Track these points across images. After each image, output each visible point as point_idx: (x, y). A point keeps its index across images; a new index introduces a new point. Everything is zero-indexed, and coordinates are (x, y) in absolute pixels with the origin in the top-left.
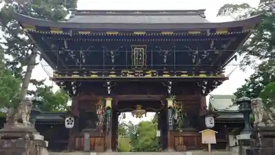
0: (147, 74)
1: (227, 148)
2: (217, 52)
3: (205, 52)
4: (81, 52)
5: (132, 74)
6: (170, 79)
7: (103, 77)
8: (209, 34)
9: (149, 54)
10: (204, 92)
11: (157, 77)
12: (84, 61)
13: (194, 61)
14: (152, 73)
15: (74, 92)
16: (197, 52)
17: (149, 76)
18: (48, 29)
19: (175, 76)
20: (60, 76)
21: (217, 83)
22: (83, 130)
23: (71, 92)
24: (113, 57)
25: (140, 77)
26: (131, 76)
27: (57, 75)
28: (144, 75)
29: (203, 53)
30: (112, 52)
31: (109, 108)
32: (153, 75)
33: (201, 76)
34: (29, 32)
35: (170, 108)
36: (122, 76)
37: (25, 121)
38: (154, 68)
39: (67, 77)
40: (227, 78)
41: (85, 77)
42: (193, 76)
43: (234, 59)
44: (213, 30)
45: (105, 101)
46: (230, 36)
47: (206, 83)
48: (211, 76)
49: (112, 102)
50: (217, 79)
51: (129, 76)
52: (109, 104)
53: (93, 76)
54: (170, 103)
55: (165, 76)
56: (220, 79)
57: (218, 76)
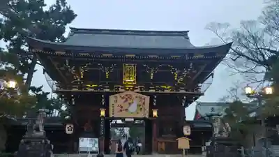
3: (186, 71)
5: (124, 88)
6: (155, 94)
7: (99, 90)
8: (187, 58)
10: (183, 105)
13: (176, 78)
14: (141, 88)
15: (73, 103)
17: (138, 91)
18: (54, 50)
19: (160, 92)
20: (62, 90)
21: (194, 97)
23: (71, 102)
24: (107, 73)
26: (122, 91)
27: (59, 88)
29: (184, 72)
30: (106, 69)
31: (103, 116)
32: (141, 90)
33: (183, 91)
34: (37, 52)
35: (155, 117)
36: (114, 91)
37: (41, 130)
39: (68, 90)
40: (203, 94)
41: (83, 90)
42: (175, 92)
43: (211, 77)
44: (191, 55)
45: (100, 111)
46: (205, 59)
47: (185, 97)
48: (190, 92)
50: (194, 95)
51: (120, 90)
52: (103, 113)
53: (90, 90)
54: (155, 113)
55: (151, 91)
56: (197, 95)
57: (195, 92)
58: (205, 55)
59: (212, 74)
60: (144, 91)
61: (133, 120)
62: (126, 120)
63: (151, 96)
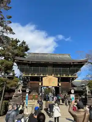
6: (60, 77)
7: (39, 76)
8: (72, 64)
13: (67, 71)
14: (54, 75)
18: (23, 61)
19: (62, 76)
20: (25, 75)
23: (28, 80)
31: (40, 86)
33: (70, 76)
34: (17, 62)
35: (60, 86)
36: (44, 76)
39: (27, 75)
41: (33, 76)
42: (67, 76)
47: (71, 78)
48: (73, 77)
50: (75, 77)
51: (47, 76)
52: (40, 84)
53: (35, 75)
54: (60, 85)
55: (58, 76)
58: (78, 63)
59: (80, 70)
60: (56, 76)
61: (51, 87)
62: (49, 87)
63: (58, 78)
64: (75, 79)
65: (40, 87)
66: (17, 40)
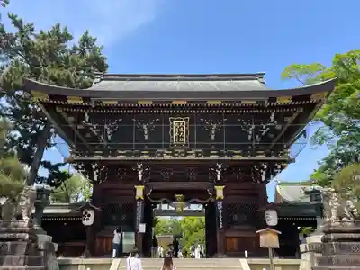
0: (189, 154)
1: (297, 255)
2: (279, 127)
3: (264, 127)
4: (106, 126)
5: (171, 154)
6: (219, 161)
7: (133, 158)
8: (267, 104)
9: (191, 129)
10: (263, 179)
11: (202, 158)
12: (109, 137)
13: (250, 137)
14: (197, 153)
15: (96, 179)
16: (253, 126)
17: (193, 157)
19: (226, 158)
21: (279, 166)
22: (107, 227)
24: (146, 132)
25: (180, 158)
26: (168, 157)
27: (73, 156)
28: (185, 156)
29: (262, 128)
30: (145, 127)
31: (140, 199)
32: (197, 156)
33: (263, 157)
34: (41, 102)
35: (220, 199)
36: (156, 158)
37: (25, 218)
38: (198, 146)
39: (86, 158)
40: (293, 161)
41: (110, 158)
42: (249, 158)
43: (303, 136)
44: (273, 99)
45: (135, 190)
46: (295, 106)
47: (266, 167)
48: (273, 158)
49: (144, 191)
50: (280, 162)
51: (166, 157)
52: (139, 193)
53: (119, 158)
54: (219, 193)
55: (212, 157)
56: (285, 161)
57: (281, 158)
58: (294, 99)
59: (304, 133)
64: (283, 168)
65: (139, 204)
66: (62, 32)
